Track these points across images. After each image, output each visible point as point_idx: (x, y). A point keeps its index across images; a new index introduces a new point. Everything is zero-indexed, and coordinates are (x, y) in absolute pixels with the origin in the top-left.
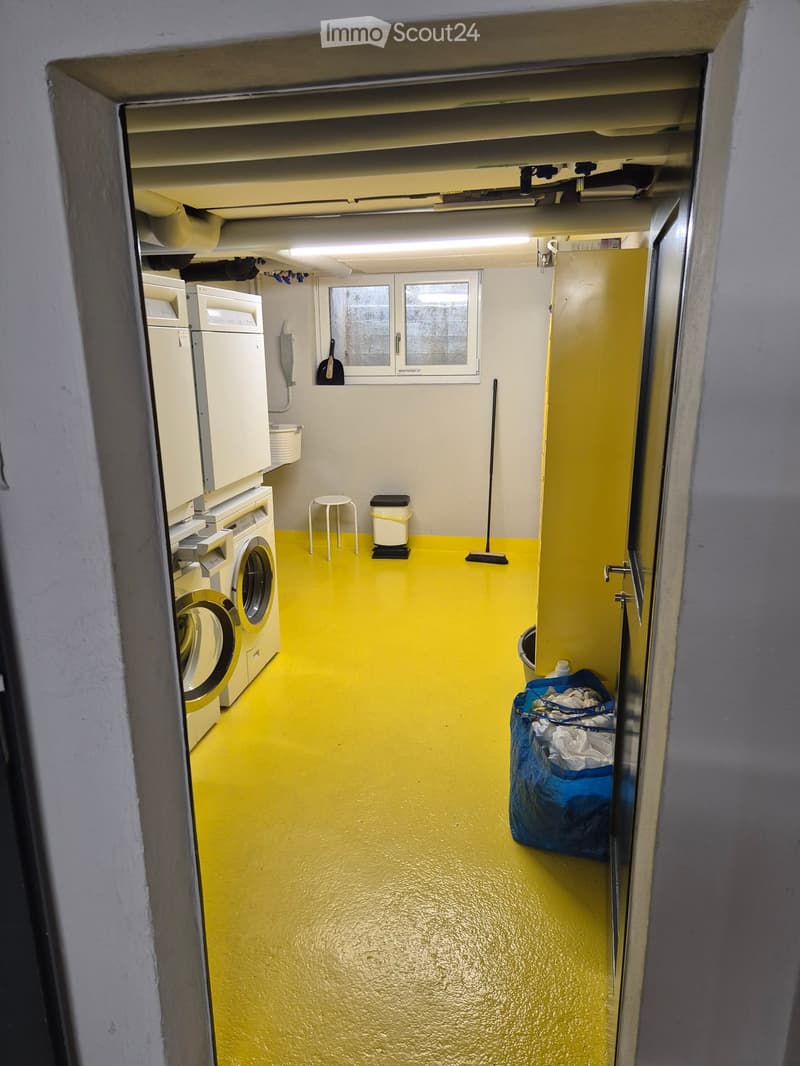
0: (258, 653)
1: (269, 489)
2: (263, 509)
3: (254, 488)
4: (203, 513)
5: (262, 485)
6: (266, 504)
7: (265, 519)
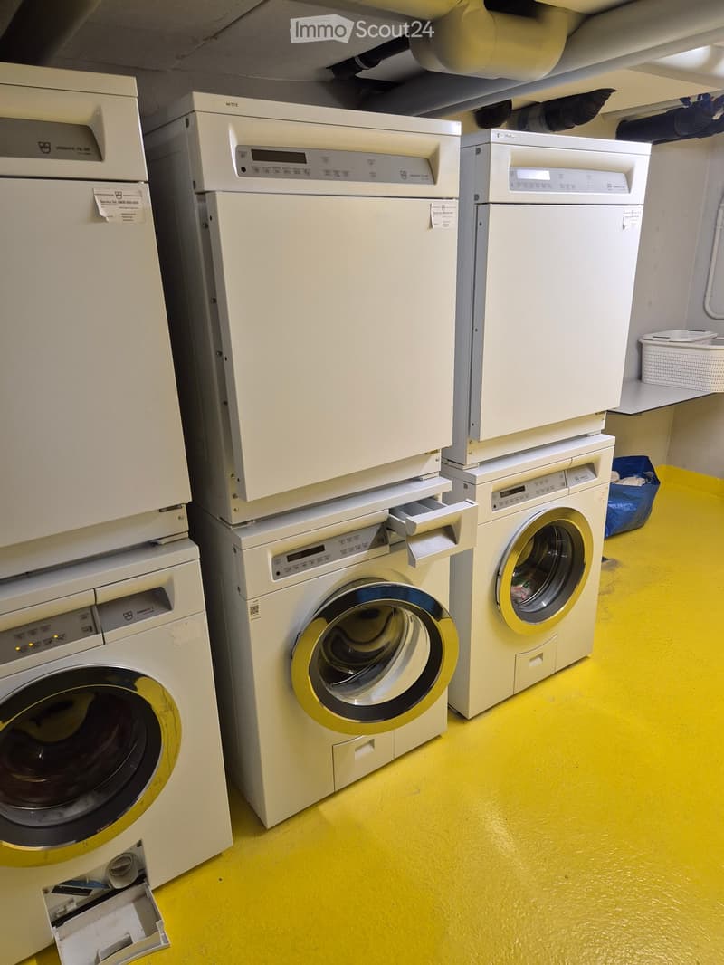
0: (541, 656)
1: (611, 440)
2: (591, 467)
3: (586, 436)
4: (464, 468)
5: (603, 432)
6: (598, 461)
7: (593, 481)
